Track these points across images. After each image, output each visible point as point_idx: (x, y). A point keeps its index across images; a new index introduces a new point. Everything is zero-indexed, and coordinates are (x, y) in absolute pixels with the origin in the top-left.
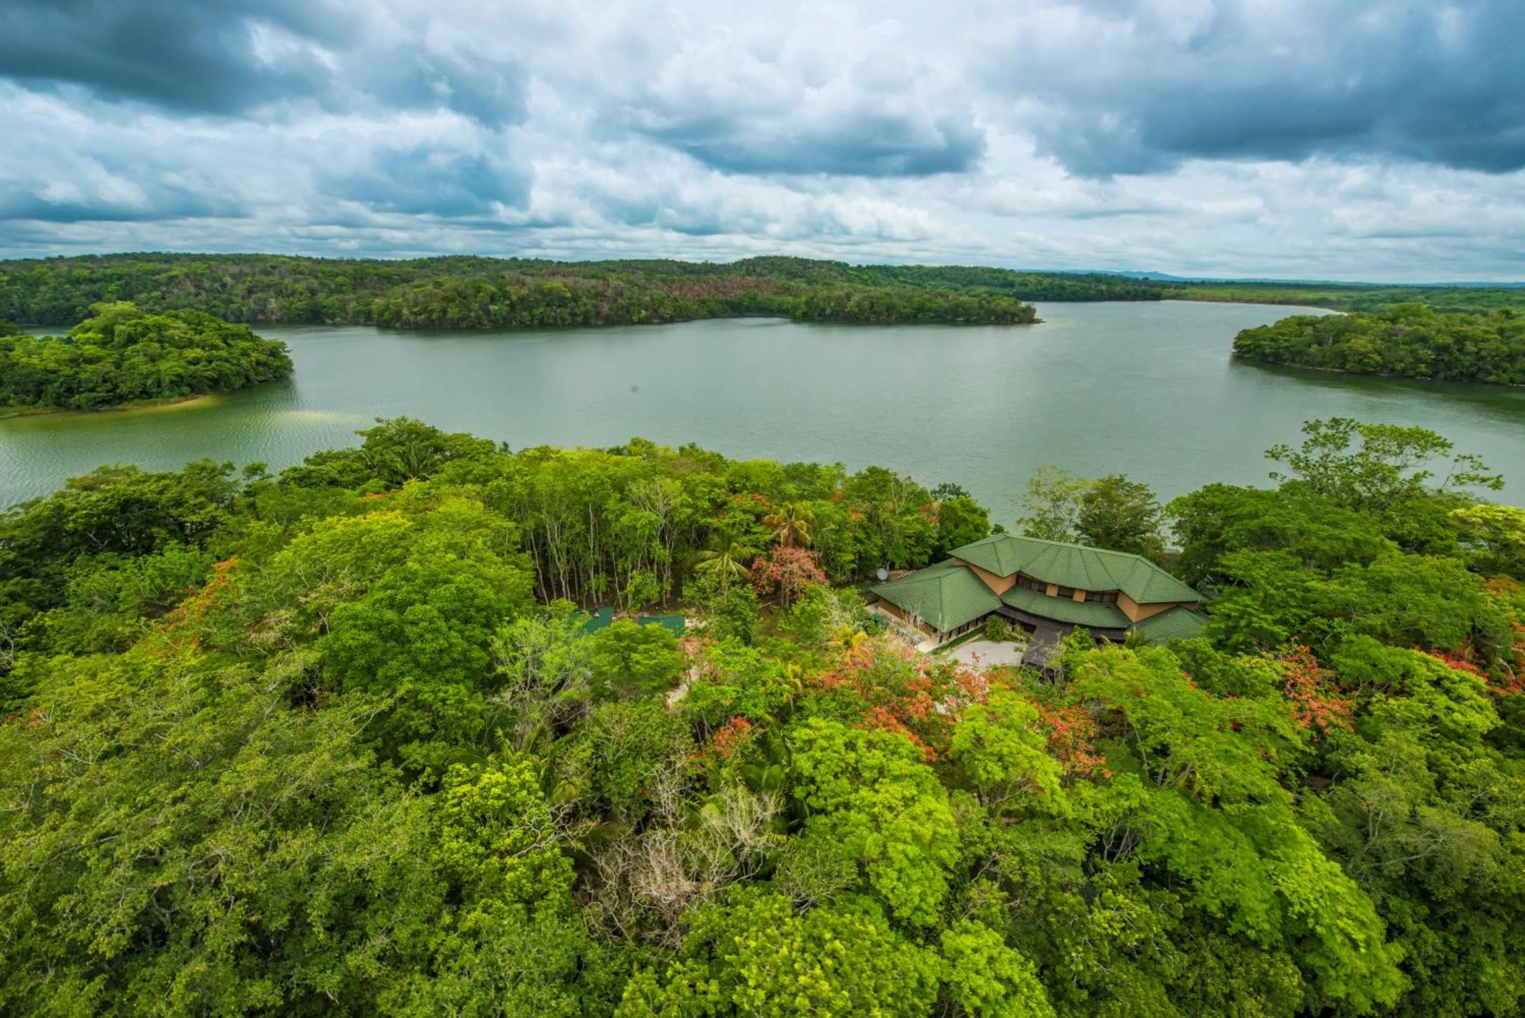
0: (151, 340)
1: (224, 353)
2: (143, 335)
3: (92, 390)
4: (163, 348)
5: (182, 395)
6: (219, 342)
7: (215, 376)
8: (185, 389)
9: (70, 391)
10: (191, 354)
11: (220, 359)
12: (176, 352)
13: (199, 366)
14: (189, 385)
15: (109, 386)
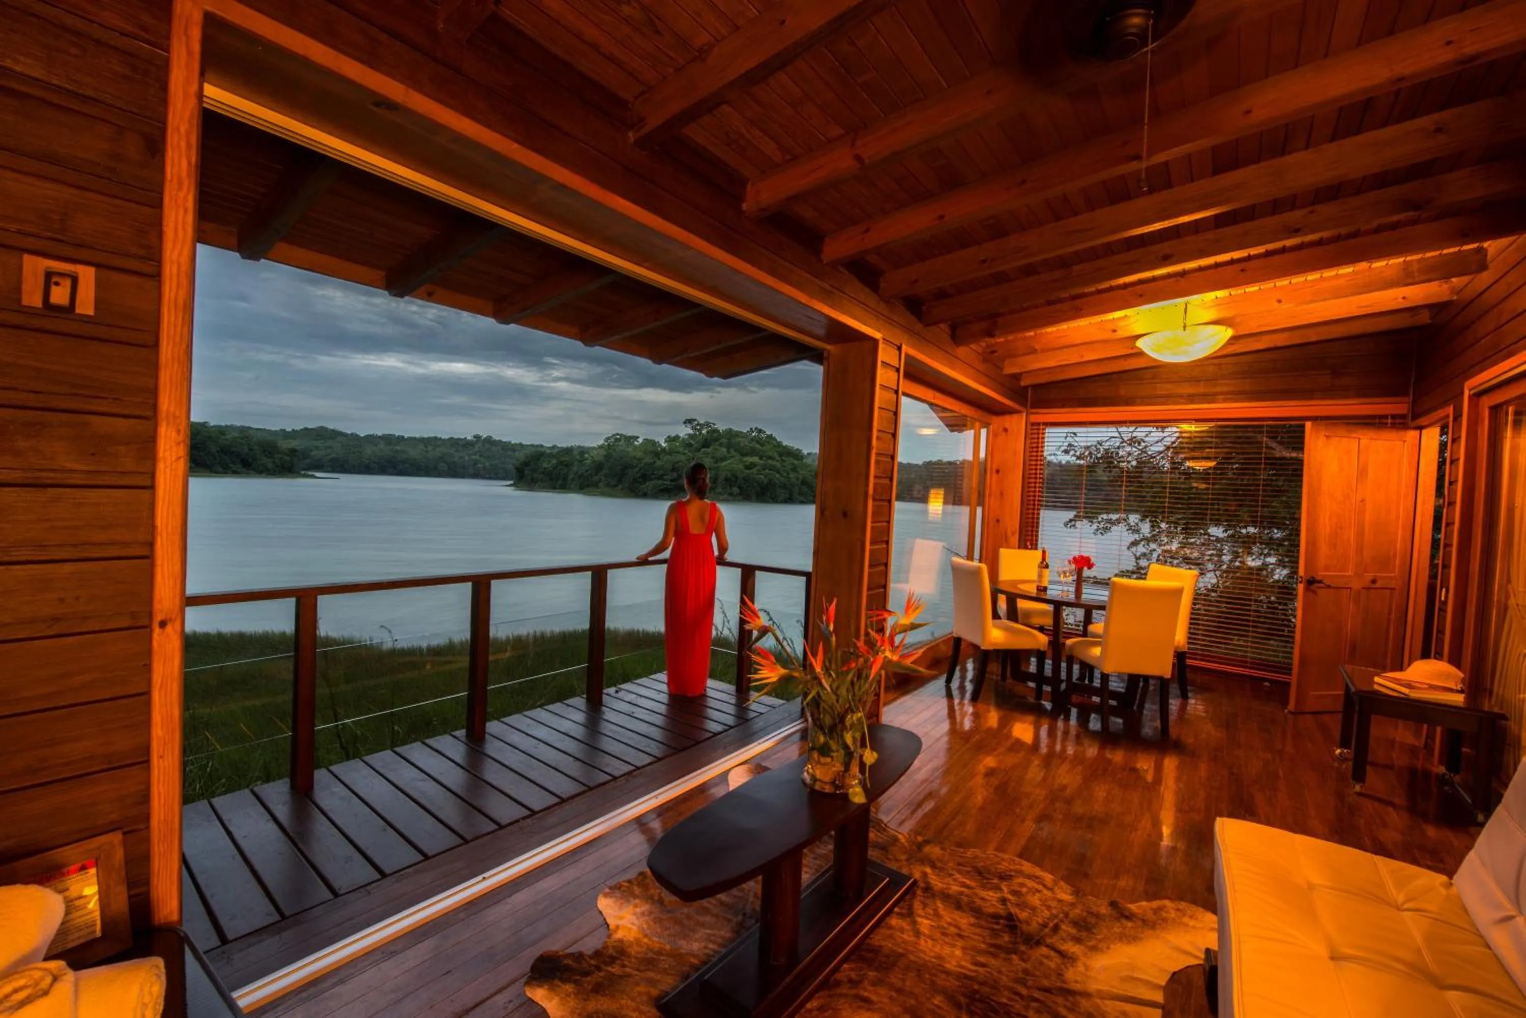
0: (721, 445)
1: (778, 465)
2: (716, 440)
3: (661, 477)
4: (728, 452)
5: (731, 494)
6: (776, 455)
7: (766, 481)
8: (736, 490)
9: (645, 478)
10: (749, 459)
11: (772, 468)
12: (738, 457)
13: (754, 471)
14: (740, 488)
15: (675, 475)
